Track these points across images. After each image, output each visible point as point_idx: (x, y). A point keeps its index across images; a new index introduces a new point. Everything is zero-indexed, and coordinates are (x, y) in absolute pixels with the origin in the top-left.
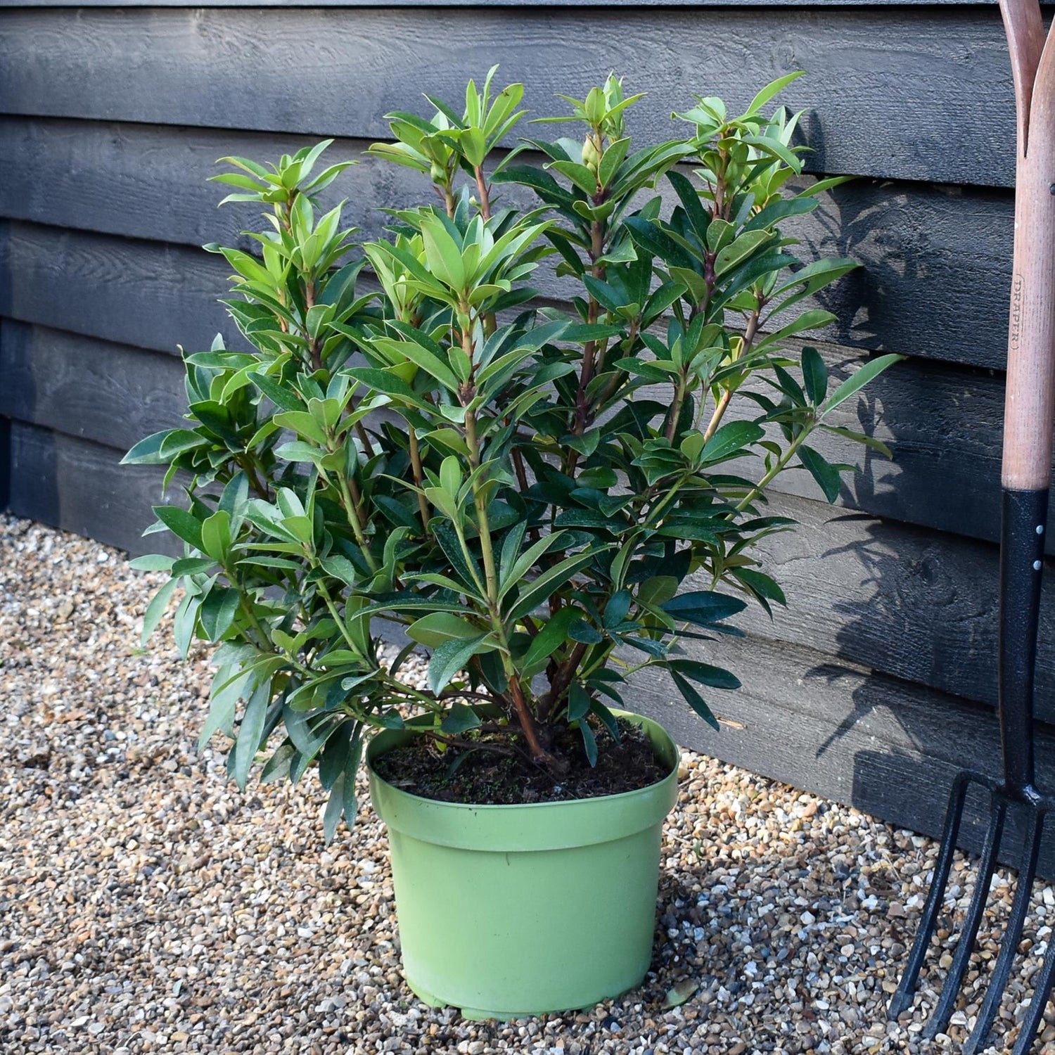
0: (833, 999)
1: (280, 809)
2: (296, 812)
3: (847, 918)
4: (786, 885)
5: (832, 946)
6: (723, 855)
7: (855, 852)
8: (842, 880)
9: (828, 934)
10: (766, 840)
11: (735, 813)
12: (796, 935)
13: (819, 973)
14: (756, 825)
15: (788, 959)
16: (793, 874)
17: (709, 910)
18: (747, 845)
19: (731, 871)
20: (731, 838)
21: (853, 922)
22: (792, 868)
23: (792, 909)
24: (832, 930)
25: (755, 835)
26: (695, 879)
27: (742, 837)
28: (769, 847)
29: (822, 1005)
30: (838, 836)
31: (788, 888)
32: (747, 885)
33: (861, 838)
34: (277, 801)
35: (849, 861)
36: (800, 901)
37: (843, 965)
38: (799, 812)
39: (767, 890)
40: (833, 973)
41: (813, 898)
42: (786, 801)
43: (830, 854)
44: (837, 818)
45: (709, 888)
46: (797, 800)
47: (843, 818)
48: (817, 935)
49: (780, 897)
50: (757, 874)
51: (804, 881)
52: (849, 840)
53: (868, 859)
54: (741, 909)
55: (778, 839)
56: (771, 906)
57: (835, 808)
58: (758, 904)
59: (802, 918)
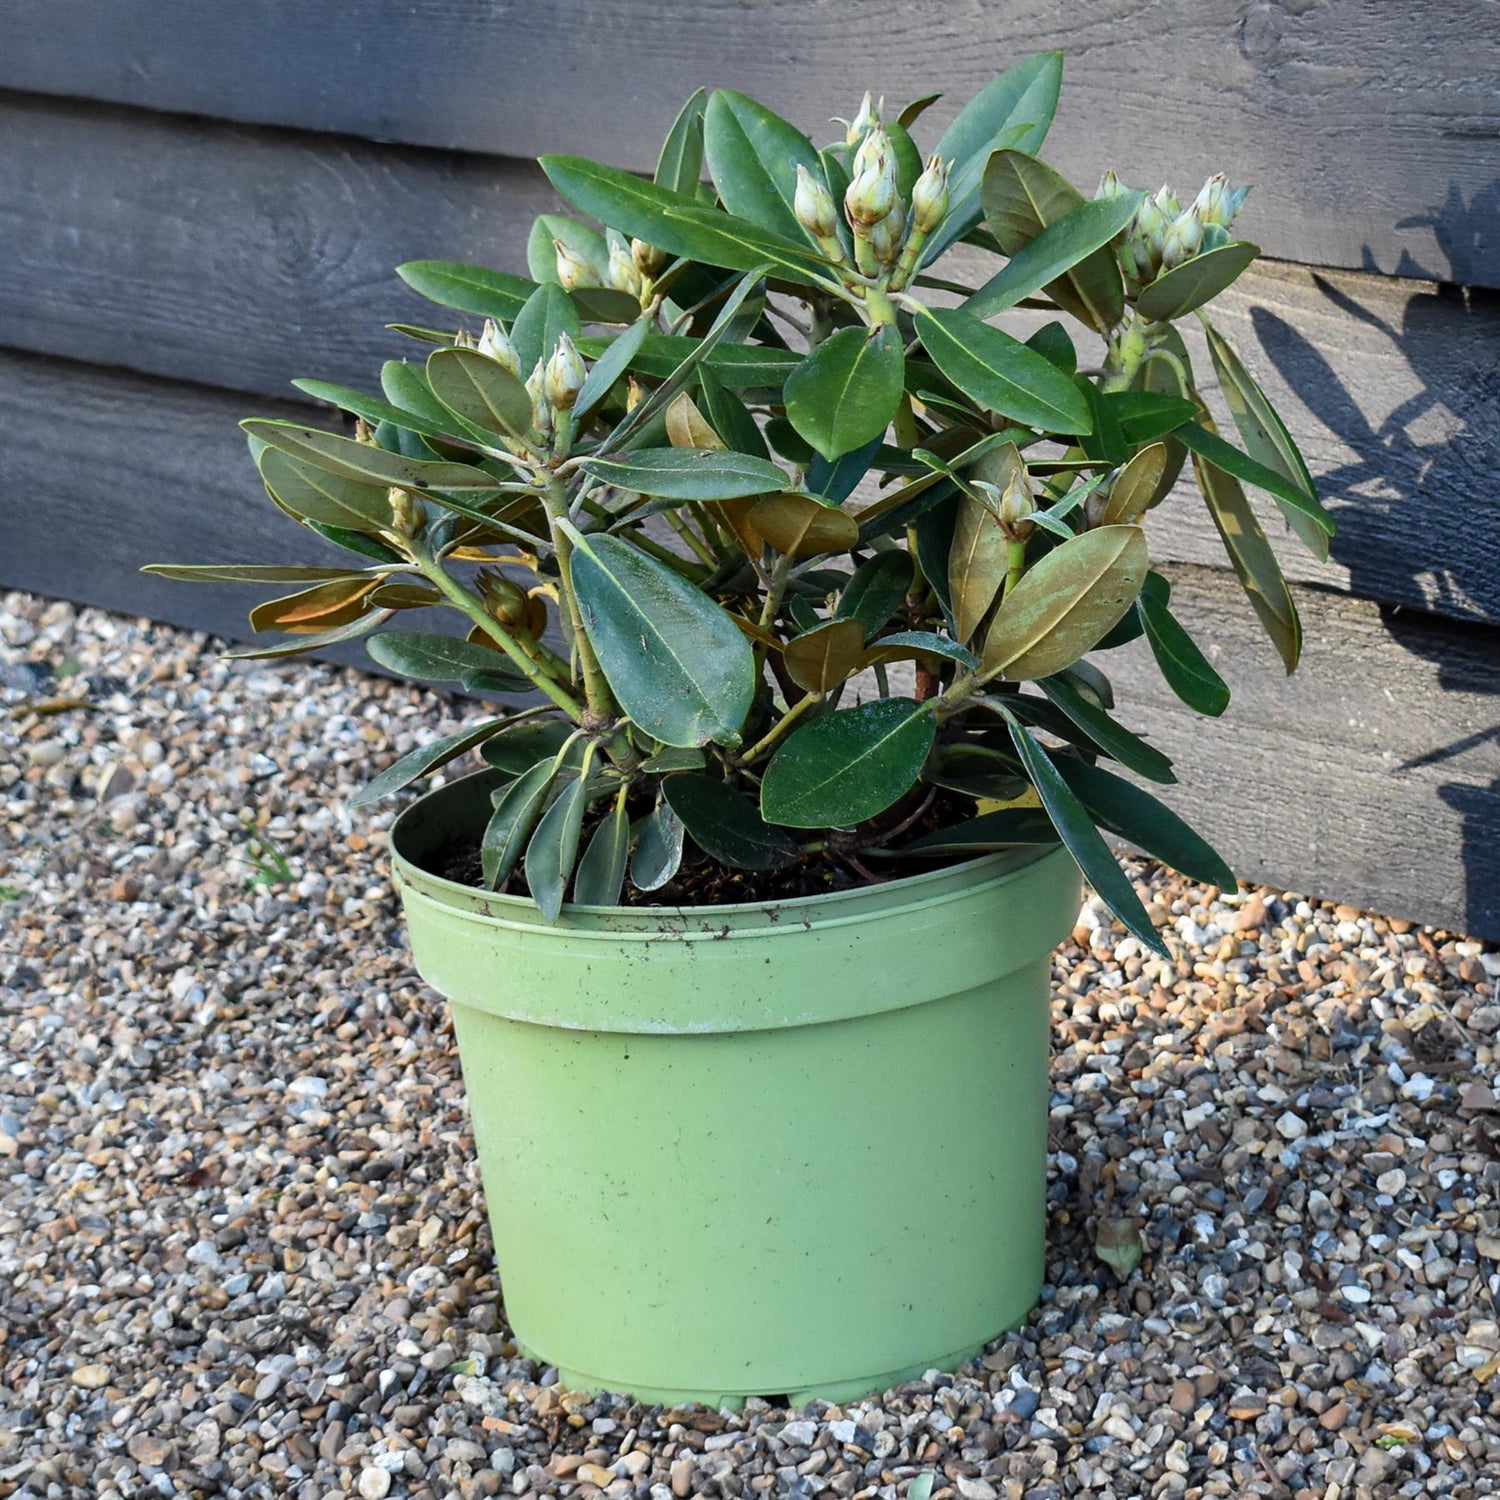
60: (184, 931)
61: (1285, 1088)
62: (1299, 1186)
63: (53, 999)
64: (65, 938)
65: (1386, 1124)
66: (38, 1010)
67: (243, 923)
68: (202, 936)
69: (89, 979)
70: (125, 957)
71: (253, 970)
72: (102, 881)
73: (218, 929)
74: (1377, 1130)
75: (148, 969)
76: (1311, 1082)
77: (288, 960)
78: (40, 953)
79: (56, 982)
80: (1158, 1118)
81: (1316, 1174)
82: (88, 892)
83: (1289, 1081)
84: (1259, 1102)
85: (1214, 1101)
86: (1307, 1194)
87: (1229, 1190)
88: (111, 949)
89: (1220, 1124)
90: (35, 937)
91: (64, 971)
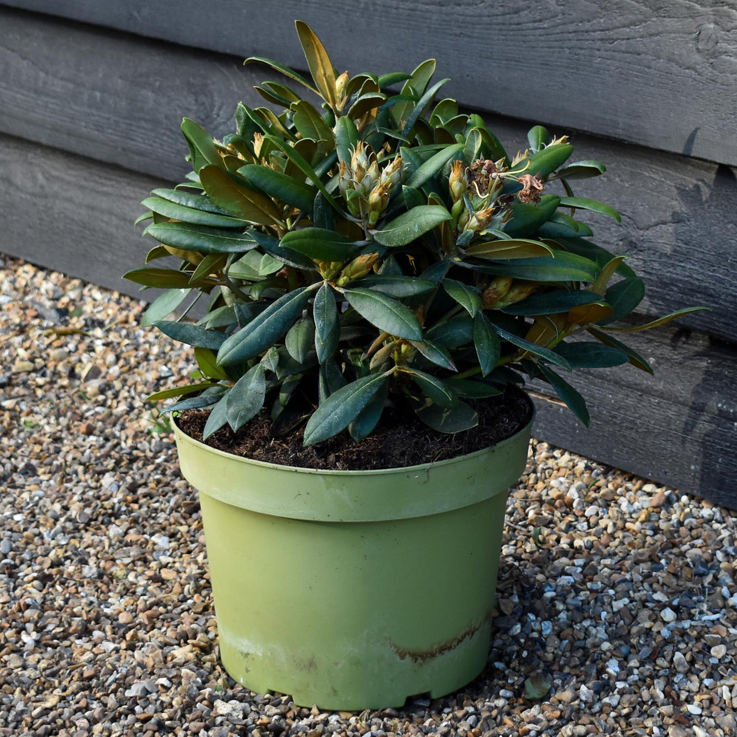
0: (706, 704)
1: (58, 477)
2: (75, 480)
3: (714, 617)
4: (641, 578)
5: (700, 645)
6: (564, 544)
7: (712, 547)
8: (702, 575)
9: (695, 633)
10: (610, 530)
11: (574, 500)
12: (659, 632)
13: (687, 674)
14: (597, 514)
15: (652, 658)
16: (644, 568)
17: (556, 602)
18: (588, 534)
19: (576, 562)
20: (570, 526)
21: (723, 621)
22: (643, 561)
23: (649, 605)
24: (699, 629)
25: (597, 524)
26: (537, 569)
27: (582, 525)
28: (615, 538)
29: (693, 709)
30: (691, 529)
31: (642, 582)
32: (595, 578)
33: (717, 532)
34: (54, 468)
35: (706, 556)
36: (658, 596)
37: (715, 667)
38: (644, 502)
39: (619, 583)
40: (703, 675)
41: (673, 594)
42: (628, 490)
43: (684, 548)
44: (687, 510)
45: (555, 578)
46: (640, 489)
47: (694, 510)
48: (683, 633)
49: (634, 592)
50: (606, 566)
51: (661, 575)
52: (705, 534)
53: (727, 554)
54: (592, 602)
55: (624, 529)
56: (626, 600)
57: (684, 499)
58: (611, 597)
59: (662, 614)
60: (113, 453)
61: (667, 594)
62: (669, 649)
63: (41, 482)
64: (52, 451)
65: (718, 619)
66: (32, 487)
67: (144, 451)
68: (121, 457)
69: (61, 473)
70: (81, 464)
71: (145, 477)
72: (76, 423)
73: (130, 454)
74: (713, 621)
75: (91, 471)
76: (681, 592)
77: (163, 473)
78: (38, 457)
79: (44, 473)
80: (599, 604)
81: (679, 642)
82: (68, 428)
83: (669, 590)
84: (654, 601)
85: (629, 597)
86: (674, 653)
87: (633, 646)
88: (74, 459)
89: (631, 610)
90: (37, 449)
91: (48, 469)
